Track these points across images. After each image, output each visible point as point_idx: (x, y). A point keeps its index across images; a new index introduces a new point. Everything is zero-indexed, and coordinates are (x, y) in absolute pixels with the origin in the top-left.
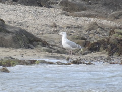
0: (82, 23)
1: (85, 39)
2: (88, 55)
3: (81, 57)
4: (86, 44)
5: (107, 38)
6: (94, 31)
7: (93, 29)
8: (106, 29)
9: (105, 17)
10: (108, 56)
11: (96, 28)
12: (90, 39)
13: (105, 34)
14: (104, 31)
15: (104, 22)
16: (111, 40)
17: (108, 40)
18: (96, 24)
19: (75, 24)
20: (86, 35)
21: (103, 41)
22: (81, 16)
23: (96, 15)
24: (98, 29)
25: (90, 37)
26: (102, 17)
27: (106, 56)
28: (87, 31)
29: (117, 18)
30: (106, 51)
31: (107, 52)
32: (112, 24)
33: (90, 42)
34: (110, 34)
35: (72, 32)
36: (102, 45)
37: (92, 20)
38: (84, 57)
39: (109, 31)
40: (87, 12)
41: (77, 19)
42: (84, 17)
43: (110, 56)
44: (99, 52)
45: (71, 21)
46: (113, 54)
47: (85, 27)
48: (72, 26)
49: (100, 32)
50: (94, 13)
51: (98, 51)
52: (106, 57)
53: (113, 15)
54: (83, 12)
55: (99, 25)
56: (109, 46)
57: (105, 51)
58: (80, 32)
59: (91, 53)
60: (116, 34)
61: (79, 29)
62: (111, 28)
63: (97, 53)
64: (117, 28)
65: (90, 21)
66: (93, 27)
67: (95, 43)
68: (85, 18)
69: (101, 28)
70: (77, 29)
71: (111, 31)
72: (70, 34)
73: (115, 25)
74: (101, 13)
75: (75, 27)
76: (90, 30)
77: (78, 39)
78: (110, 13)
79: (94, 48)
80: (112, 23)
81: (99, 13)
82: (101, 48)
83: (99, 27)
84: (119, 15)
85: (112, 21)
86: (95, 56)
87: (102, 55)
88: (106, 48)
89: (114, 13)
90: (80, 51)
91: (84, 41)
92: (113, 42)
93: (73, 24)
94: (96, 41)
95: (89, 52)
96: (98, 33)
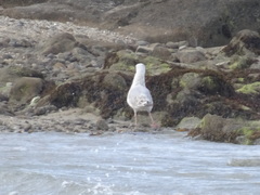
0: (34, 35)
1: (41, 76)
2: (49, 116)
3: (32, 122)
4: (43, 88)
5: (98, 73)
6: (66, 54)
7: (61, 49)
8: (95, 51)
9: (95, 19)
10: (100, 118)
11: (71, 48)
12: (55, 75)
13: (94, 63)
14: (89, 56)
15: (91, 32)
16: (107, 79)
17: (101, 79)
18: (71, 38)
19: (15, 37)
20: (45, 64)
21: (88, 82)
22: (31, 17)
23: (70, 15)
24: (76, 50)
25: (55, 69)
26: (87, 20)
27: (94, 118)
28: (46, 55)
29: (124, 23)
30: (96, 106)
31: (98, 110)
32: (110, 36)
33: (53, 84)
34: (107, 64)
35: (9, 57)
36: (85, 92)
37: (60, 27)
38: (40, 121)
39: (103, 56)
40: (47, 8)
41: (22, 24)
42: (40, 18)
43: (106, 118)
44: (78, 110)
45: (5, 28)
46: (112, 115)
47: (41, 43)
48: (8, 41)
49: (80, 57)
50: (65, 9)
51: (76, 106)
52: (95, 122)
53: (114, 14)
54: (36, 6)
55: (77, 40)
56: (103, 93)
57: (91, 106)
58: (29, 56)
59: (57, 110)
60: (120, 64)
61: (27, 51)
62: (108, 48)
63: (71, 110)
64: (123, 48)
65: (54, 28)
66: (62, 44)
67: (66, 86)
68: (41, 23)
69: (82, 46)
70: (22, 49)
71: (109, 56)
72: (4, 63)
73: (120, 41)
74: (83, 9)
75: (16, 46)
76: (54, 51)
77: (23, 75)
78: (106, 10)
79: (64, 98)
80: (112, 35)
81: (79, 8)
82: (83, 99)
83: (77, 45)
84: (130, 16)
85: (111, 30)
86: (66, 118)
87: (86, 117)
88: (94, 98)
89: (117, 9)
90: (28, 107)
91: (37, 80)
92: (112, 83)
93: (11, 36)
94: (69, 81)
95: (50, 110)
96: (76, 60)
